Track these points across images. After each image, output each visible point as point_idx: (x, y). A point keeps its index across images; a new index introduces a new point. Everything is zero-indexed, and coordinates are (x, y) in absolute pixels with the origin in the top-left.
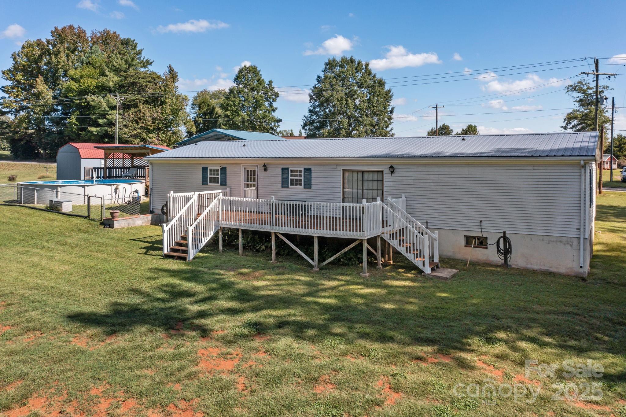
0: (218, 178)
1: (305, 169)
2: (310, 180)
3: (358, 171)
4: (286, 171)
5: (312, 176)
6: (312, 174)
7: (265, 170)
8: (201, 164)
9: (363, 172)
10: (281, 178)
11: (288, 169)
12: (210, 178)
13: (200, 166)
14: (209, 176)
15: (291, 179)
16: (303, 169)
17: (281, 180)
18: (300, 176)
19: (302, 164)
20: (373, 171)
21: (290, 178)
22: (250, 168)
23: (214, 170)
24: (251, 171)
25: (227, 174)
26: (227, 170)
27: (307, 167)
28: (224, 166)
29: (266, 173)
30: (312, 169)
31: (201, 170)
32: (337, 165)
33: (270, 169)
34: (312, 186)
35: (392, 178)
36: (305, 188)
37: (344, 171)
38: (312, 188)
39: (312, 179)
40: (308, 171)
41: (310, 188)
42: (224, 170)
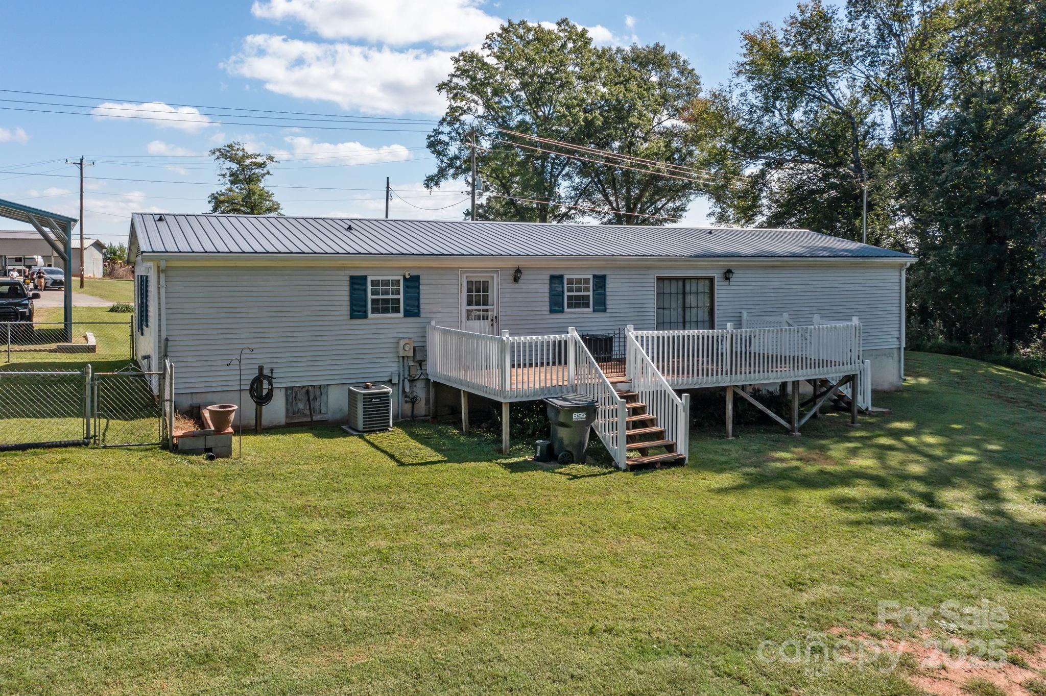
0: (398, 300)
1: (595, 277)
2: (604, 295)
3: (677, 279)
4: (559, 281)
5: (608, 290)
6: (607, 285)
7: (516, 280)
8: (345, 268)
9: (684, 280)
10: (547, 295)
11: (561, 277)
12: (373, 301)
13: (342, 273)
14: (370, 297)
15: (568, 296)
16: (591, 277)
17: (547, 299)
18: (587, 289)
19: (587, 268)
20: (697, 278)
21: (566, 294)
22: (476, 277)
23: (386, 283)
24: (478, 283)
25: (422, 292)
26: (421, 282)
27: (597, 273)
28: (414, 273)
29: (516, 285)
30: (607, 277)
31: (348, 283)
32: (648, 268)
33: (524, 278)
34: (608, 306)
35: (729, 287)
36: (594, 311)
37: (659, 279)
38: (608, 311)
39: (608, 294)
40: (601, 280)
41: (604, 310)
42: (413, 283)
